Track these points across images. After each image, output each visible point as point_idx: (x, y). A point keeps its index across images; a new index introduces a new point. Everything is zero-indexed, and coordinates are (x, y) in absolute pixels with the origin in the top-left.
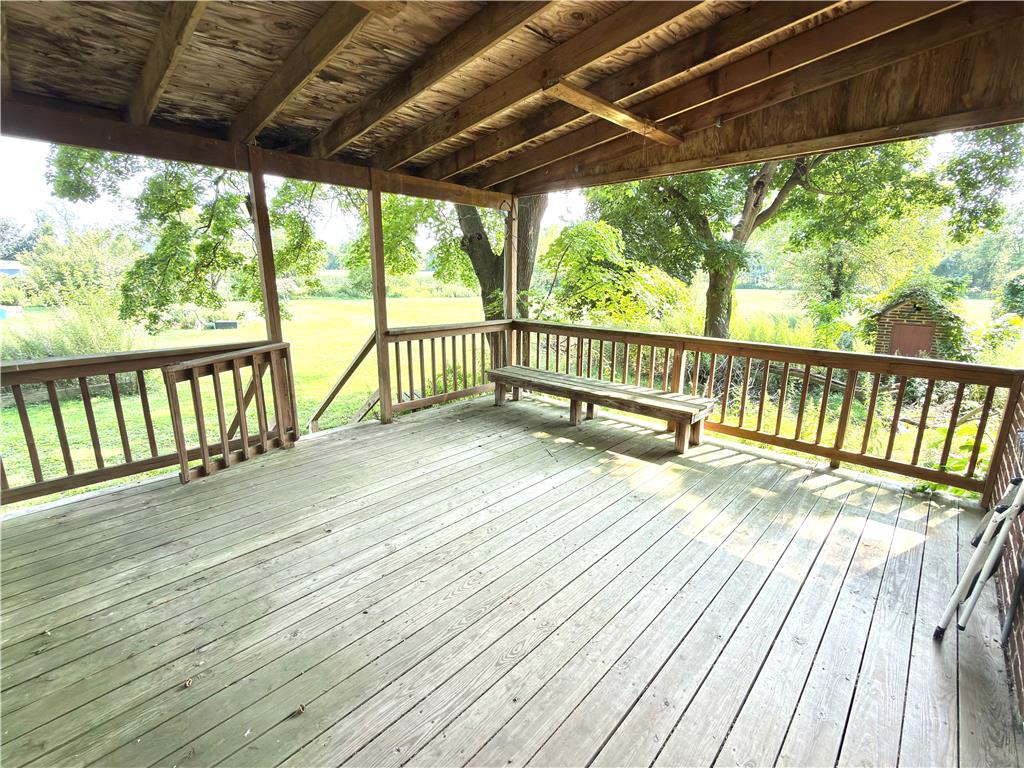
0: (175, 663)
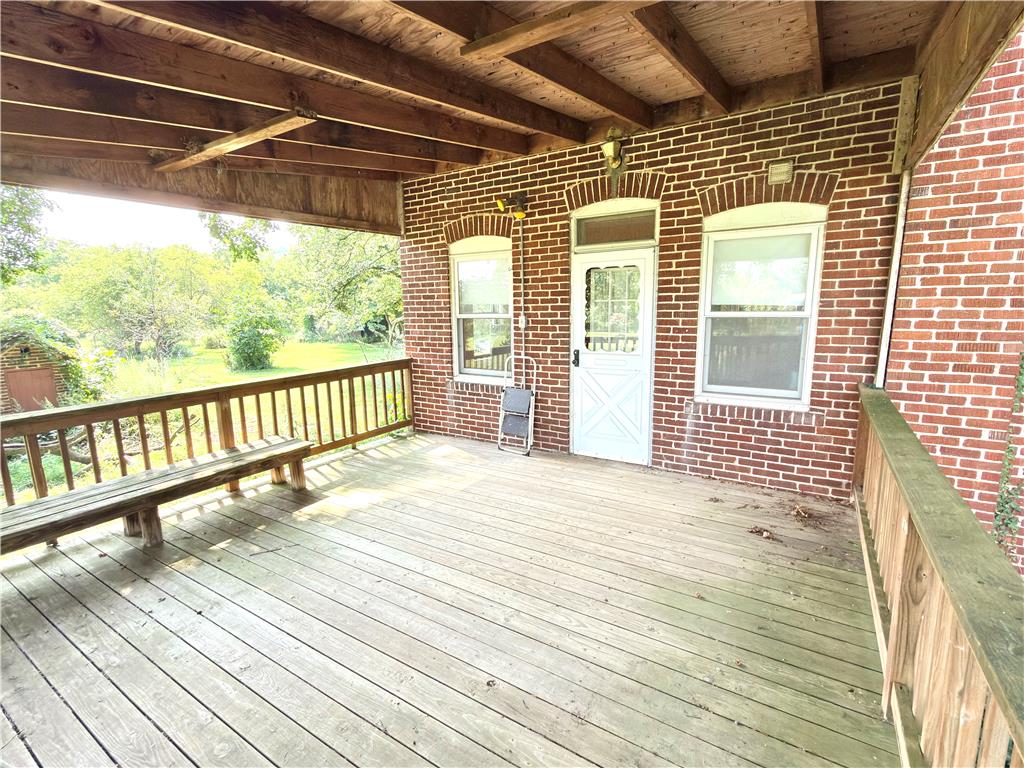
0: (733, 690)
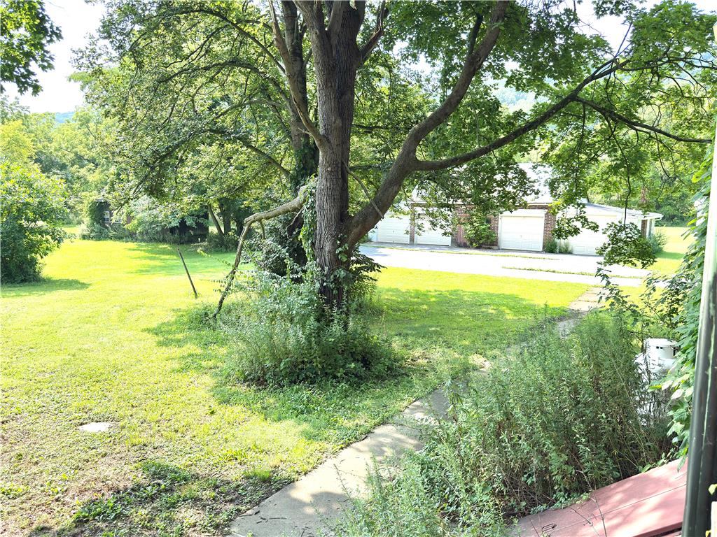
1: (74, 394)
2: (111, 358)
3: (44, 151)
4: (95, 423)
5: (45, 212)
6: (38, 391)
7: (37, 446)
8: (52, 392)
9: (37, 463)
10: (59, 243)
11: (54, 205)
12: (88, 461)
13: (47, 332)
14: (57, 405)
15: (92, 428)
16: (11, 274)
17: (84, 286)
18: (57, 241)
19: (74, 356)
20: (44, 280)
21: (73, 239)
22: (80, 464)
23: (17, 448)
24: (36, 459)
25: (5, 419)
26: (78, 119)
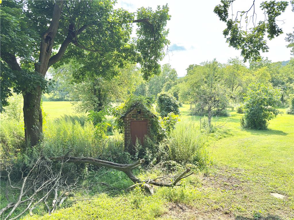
1: (272, 179)
2: (291, 168)
3: (275, 78)
4: (278, 194)
5: (272, 102)
6: (257, 174)
7: (253, 195)
8: (263, 175)
9: (251, 202)
10: (276, 115)
11: (276, 99)
12: (271, 209)
13: (266, 151)
14: (263, 181)
15: (276, 195)
16: (256, 126)
17: (285, 134)
18: (275, 114)
19: (275, 163)
20: (268, 130)
21: (282, 114)
22: (268, 209)
23: (245, 193)
24: (251, 200)
25: (243, 181)
26: (291, 63)
